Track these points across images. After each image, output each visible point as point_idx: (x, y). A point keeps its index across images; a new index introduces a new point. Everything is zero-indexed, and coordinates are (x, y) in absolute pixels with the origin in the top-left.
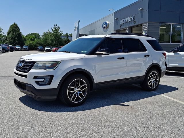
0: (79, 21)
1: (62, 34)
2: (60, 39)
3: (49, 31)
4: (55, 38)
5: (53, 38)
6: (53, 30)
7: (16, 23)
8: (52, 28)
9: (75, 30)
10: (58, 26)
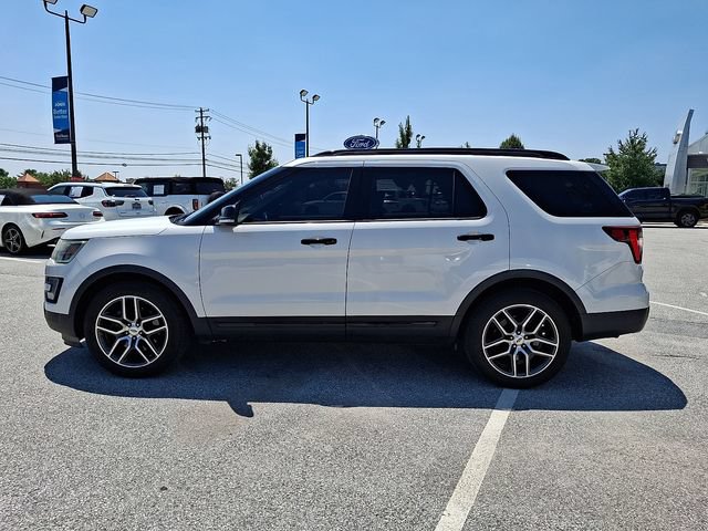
0: (691, 112)
1: (653, 158)
2: (643, 173)
3: (611, 150)
4: (628, 172)
5: (620, 171)
6: (622, 148)
7: (517, 136)
8: (620, 142)
9: (676, 143)
10: (640, 134)
